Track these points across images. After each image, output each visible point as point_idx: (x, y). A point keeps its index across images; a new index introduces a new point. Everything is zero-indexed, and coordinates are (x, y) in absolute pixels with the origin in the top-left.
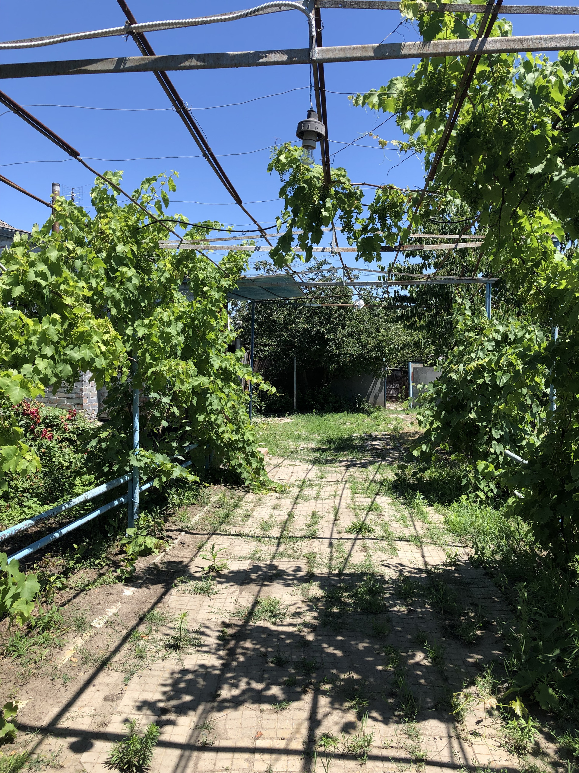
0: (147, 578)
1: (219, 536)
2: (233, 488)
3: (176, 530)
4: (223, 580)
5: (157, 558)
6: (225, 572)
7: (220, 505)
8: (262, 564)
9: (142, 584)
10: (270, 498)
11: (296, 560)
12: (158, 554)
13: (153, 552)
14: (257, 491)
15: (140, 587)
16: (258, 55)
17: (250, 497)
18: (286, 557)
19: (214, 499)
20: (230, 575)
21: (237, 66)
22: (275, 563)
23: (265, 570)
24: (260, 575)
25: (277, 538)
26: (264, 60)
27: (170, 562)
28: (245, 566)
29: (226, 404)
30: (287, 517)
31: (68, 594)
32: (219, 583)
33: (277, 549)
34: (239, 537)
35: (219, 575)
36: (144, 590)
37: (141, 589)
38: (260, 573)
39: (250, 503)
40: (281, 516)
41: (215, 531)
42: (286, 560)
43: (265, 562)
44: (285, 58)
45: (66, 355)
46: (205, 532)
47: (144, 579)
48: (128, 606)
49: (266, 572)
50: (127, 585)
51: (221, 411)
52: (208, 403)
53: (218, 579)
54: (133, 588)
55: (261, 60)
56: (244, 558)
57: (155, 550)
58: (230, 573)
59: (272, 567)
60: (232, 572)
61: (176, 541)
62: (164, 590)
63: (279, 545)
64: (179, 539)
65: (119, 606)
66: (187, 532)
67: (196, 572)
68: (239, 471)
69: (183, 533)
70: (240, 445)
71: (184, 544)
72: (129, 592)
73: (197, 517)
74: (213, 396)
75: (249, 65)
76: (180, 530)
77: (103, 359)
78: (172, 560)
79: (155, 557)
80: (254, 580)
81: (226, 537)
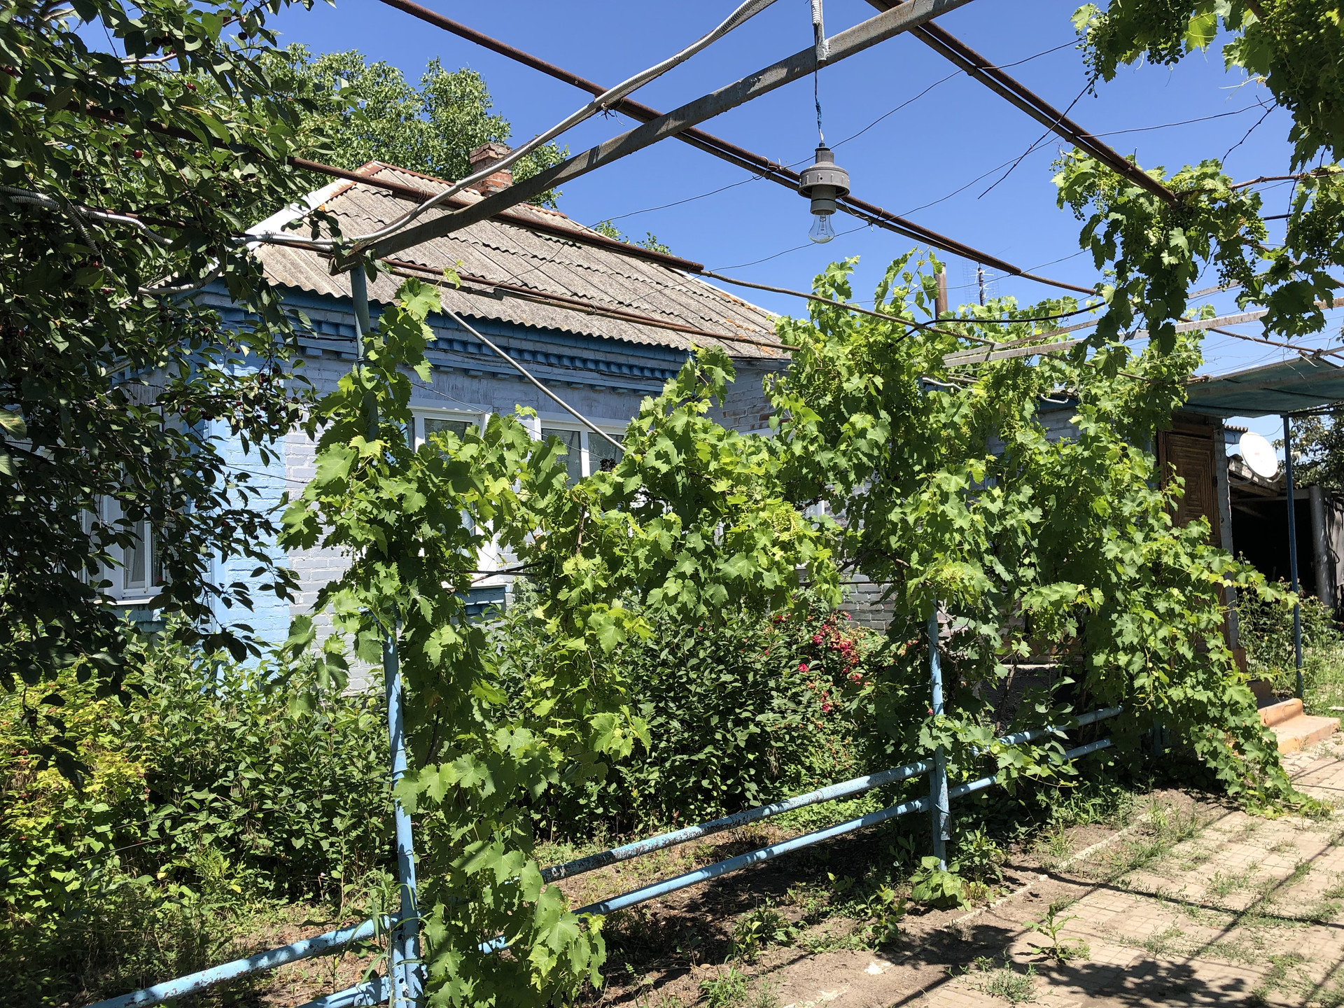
0: (925, 950)
1: (1111, 892)
2: (1204, 799)
3: (1034, 870)
4: (1064, 979)
5: (966, 917)
6: (1077, 963)
7: (1153, 830)
8: (1163, 961)
9: (909, 958)
10: (1277, 827)
11: (1246, 966)
12: (969, 907)
13: (961, 905)
14: (1255, 810)
15: (902, 964)
16: (748, 82)
17: (1237, 821)
18: (1225, 956)
19: (1145, 817)
20: (1085, 971)
21: (725, 108)
22: (1194, 964)
23: (1163, 974)
24: (1147, 982)
25: (1235, 912)
26: (757, 87)
27: (987, 927)
28: (1125, 958)
29: (1154, 631)
30: (1292, 871)
31: (789, 953)
32: (1054, 982)
33: (1220, 936)
34: (1152, 900)
35: (1062, 968)
36: (907, 970)
37: (901, 968)
38: (1149, 978)
39: (1224, 833)
40: (1280, 866)
41: (1110, 881)
42: (1224, 961)
43: (1170, 959)
44: (782, 73)
45: (718, 570)
46: (1089, 881)
47: (918, 950)
48: (861, 993)
49: (1164, 979)
50: (879, 957)
51: (1142, 647)
52: (1115, 631)
53: (1055, 975)
54: (888, 964)
55: (752, 90)
56: (1134, 943)
57: (965, 901)
58: (1085, 967)
59: (1185, 970)
60: (1091, 966)
61: (1021, 890)
62: (942, 975)
63: (1228, 929)
64: (1029, 886)
65: (845, 989)
66: (1052, 876)
67: (1022, 954)
68: (1212, 764)
69: (1044, 877)
70: (1213, 712)
71: (1036, 896)
72: (878, 968)
73: (1090, 850)
74: (1126, 617)
75: (738, 103)
76: (1041, 871)
77: (776, 573)
78: (992, 924)
79: (962, 914)
80: (1127, 990)
81: (1124, 895)
